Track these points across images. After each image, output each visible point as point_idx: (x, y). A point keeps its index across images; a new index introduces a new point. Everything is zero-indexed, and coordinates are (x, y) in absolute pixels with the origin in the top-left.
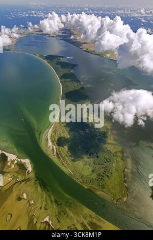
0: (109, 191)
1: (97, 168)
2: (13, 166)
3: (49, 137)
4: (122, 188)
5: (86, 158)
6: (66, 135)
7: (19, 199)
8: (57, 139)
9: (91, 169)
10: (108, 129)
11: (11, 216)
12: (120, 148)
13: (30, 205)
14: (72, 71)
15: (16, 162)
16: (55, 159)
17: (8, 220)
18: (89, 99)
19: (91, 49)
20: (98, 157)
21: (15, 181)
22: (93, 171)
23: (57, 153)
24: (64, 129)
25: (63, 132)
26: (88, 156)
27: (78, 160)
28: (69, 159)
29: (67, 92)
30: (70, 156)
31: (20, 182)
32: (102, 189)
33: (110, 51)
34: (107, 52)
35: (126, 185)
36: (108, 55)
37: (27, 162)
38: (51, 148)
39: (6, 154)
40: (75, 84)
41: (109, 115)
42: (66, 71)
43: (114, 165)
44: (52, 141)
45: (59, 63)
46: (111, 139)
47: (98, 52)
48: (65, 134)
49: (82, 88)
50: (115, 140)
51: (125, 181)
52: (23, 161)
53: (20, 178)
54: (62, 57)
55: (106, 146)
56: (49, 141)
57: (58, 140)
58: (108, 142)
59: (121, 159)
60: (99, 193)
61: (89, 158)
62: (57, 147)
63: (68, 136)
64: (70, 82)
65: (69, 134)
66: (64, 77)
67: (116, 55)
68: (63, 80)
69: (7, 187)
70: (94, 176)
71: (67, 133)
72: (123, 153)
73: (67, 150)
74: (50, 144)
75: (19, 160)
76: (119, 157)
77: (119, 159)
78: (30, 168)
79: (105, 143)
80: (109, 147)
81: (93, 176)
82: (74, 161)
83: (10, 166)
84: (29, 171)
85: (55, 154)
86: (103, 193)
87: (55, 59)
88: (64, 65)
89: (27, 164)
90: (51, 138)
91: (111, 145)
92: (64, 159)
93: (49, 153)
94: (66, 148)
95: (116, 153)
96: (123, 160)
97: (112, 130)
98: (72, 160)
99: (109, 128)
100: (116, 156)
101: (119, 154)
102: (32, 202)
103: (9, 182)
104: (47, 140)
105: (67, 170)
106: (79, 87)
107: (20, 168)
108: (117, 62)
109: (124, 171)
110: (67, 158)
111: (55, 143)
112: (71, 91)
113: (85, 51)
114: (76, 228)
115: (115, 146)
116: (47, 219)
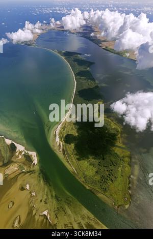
0: (111, 195)
1: (102, 170)
2: (20, 157)
3: (57, 133)
4: (125, 194)
5: (91, 159)
6: (75, 133)
7: (23, 189)
8: (64, 136)
9: (95, 170)
10: (118, 131)
11: (13, 204)
12: (128, 153)
13: (31, 196)
14: (88, 69)
15: (23, 153)
16: (61, 156)
17: (10, 207)
18: (102, 99)
19: (110, 47)
20: (103, 159)
21: (20, 171)
22: (96, 172)
23: (63, 150)
24: (73, 126)
25: (72, 129)
26: (94, 157)
27: (83, 160)
28: (74, 158)
29: (81, 89)
30: (76, 154)
31: (25, 173)
32: (104, 192)
33: (130, 51)
34: (127, 51)
35: (130, 192)
36: (128, 55)
37: (34, 154)
38: (58, 144)
39: (15, 144)
40: (90, 82)
41: (120, 117)
42: (82, 68)
43: (120, 169)
44: (60, 138)
45: (77, 60)
46: (119, 143)
47: (117, 50)
48: (73, 131)
49: (97, 87)
50: (124, 143)
51: (129, 188)
52: (30, 153)
53: (26, 169)
54: (80, 54)
55: (114, 148)
56: (57, 137)
57: (66, 136)
58: (116, 144)
59: (128, 164)
60: (100, 195)
61: (94, 159)
62: (64, 144)
63: (77, 134)
64: (85, 79)
65: (78, 132)
66: (79, 74)
67: (136, 54)
68: (78, 77)
69: (12, 176)
70: (98, 178)
71: (76, 130)
72: (130, 157)
73: (73, 148)
74: (58, 139)
75: (27, 152)
76: (127, 161)
77: (126, 164)
78: (35, 160)
79: (114, 145)
80: (117, 151)
81: (95, 177)
82: (79, 159)
83: (18, 157)
84: (34, 164)
85: (61, 150)
86: (105, 196)
87: (72, 55)
88: (81, 62)
89: (33, 157)
90: (59, 134)
91: (120, 148)
92: (69, 156)
93: (56, 148)
94: (73, 145)
95: (123, 157)
96: (130, 165)
97: (122, 133)
98: (77, 159)
99: (120, 130)
100: (123, 160)
101: (127, 159)
102: (34, 194)
103: (16, 171)
104: (55, 136)
105: (71, 168)
106: (93, 86)
107: (26, 160)
108: (137, 62)
109: (130, 177)
110: (72, 156)
111: (63, 139)
112: (85, 89)
113: (104, 49)
114: (73, 227)
115: (124, 150)
116: (45, 213)
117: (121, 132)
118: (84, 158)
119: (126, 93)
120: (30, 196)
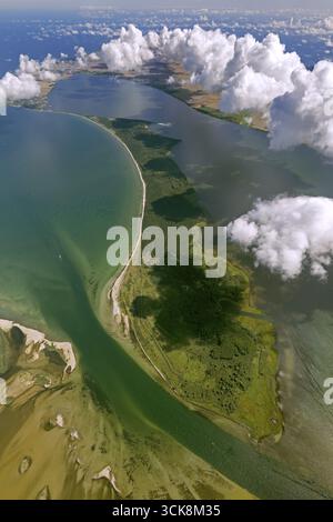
0: (243, 418)
1: (219, 367)
2: (36, 356)
3: (114, 296)
4: (271, 412)
5: (193, 345)
6: (153, 293)
7: (48, 426)
8: (131, 301)
9: (204, 367)
10: (243, 282)
11: (30, 463)
12: (269, 326)
13: (70, 441)
14: (169, 153)
15: (42, 347)
16: (127, 345)
17: (23, 470)
18: (204, 216)
19: (212, 106)
20: (219, 343)
21: (38, 389)
22: (208, 373)
23: (131, 332)
24: (148, 278)
25: (146, 285)
26: (199, 340)
27: (177, 348)
28: (156, 346)
29: (156, 198)
30: (160, 339)
31: (51, 391)
32: (228, 413)
33: (253, 112)
34: (247, 113)
35: (281, 406)
36: (249, 120)
37: (66, 348)
38: (119, 320)
39: (23, 328)
40: (175, 182)
41: (246, 250)
42: (155, 153)
43: (255, 361)
44: (122, 306)
45: (142, 137)
46: (249, 306)
47: (225, 111)
48: (150, 290)
49: (191, 191)
50: (259, 306)
51: (279, 398)
52: (59, 345)
53: (51, 382)
54: (148, 123)
55: (239, 319)
56: (116, 304)
57: (135, 302)
58: (243, 310)
59: (272, 349)
60: (219, 421)
61: (200, 344)
62: (132, 318)
63: (157, 296)
64: (163, 176)
65: (159, 289)
66: (150, 166)
67: (266, 119)
68: (148, 172)
69: (23, 400)
70: (211, 384)
71: (155, 287)
72: (275, 334)
73: (153, 326)
74: (117, 310)
75: (50, 343)
76: (268, 343)
77: (267, 349)
78: (72, 360)
79: (238, 312)
80: (246, 322)
81: (207, 383)
82: (167, 349)
83: (31, 356)
84: (70, 367)
85: (127, 332)
86: (230, 422)
87: (130, 127)
88: (153, 141)
89: (65, 353)
90: (119, 299)
91: (251, 317)
92: (146, 344)
93: (114, 330)
94: (151, 320)
95: (260, 335)
96: (276, 351)
97: (252, 285)
98: (164, 348)
99: (247, 279)
100: (261, 342)
101: (267, 338)
102: (76, 435)
103: (27, 390)
104: (111, 302)
105: (152, 369)
106: (183, 189)
107: (50, 361)
108: (269, 135)
109: (277, 375)
110: (152, 343)
111: (128, 309)
112: (166, 198)
113: (198, 110)
115: (260, 321)
116: (105, 473)
117: (251, 282)
118: (178, 345)
119: (253, 200)
120: (66, 440)
